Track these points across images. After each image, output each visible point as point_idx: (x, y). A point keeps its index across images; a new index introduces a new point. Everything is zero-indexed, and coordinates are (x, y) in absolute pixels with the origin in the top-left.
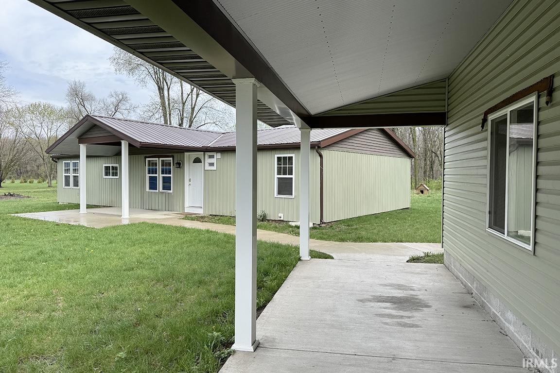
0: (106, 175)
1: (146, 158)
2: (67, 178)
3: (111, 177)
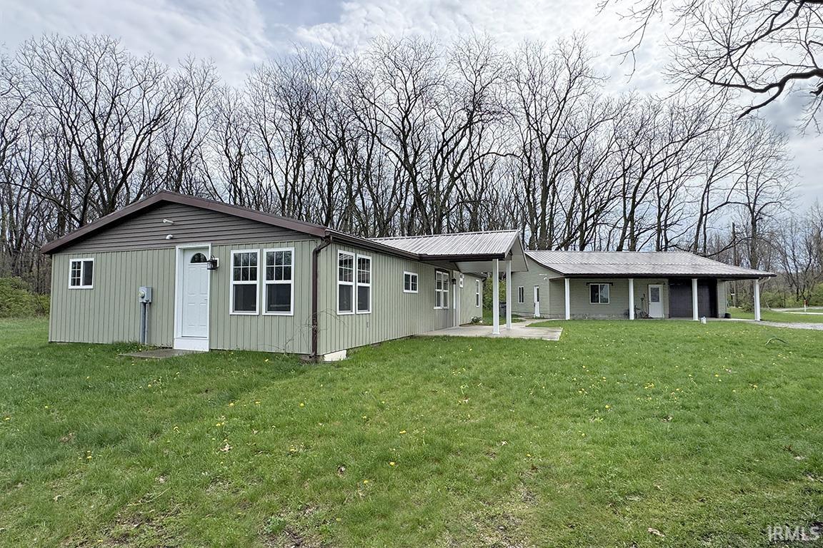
0: (407, 288)
1: (436, 270)
2: (345, 291)
3: (411, 291)
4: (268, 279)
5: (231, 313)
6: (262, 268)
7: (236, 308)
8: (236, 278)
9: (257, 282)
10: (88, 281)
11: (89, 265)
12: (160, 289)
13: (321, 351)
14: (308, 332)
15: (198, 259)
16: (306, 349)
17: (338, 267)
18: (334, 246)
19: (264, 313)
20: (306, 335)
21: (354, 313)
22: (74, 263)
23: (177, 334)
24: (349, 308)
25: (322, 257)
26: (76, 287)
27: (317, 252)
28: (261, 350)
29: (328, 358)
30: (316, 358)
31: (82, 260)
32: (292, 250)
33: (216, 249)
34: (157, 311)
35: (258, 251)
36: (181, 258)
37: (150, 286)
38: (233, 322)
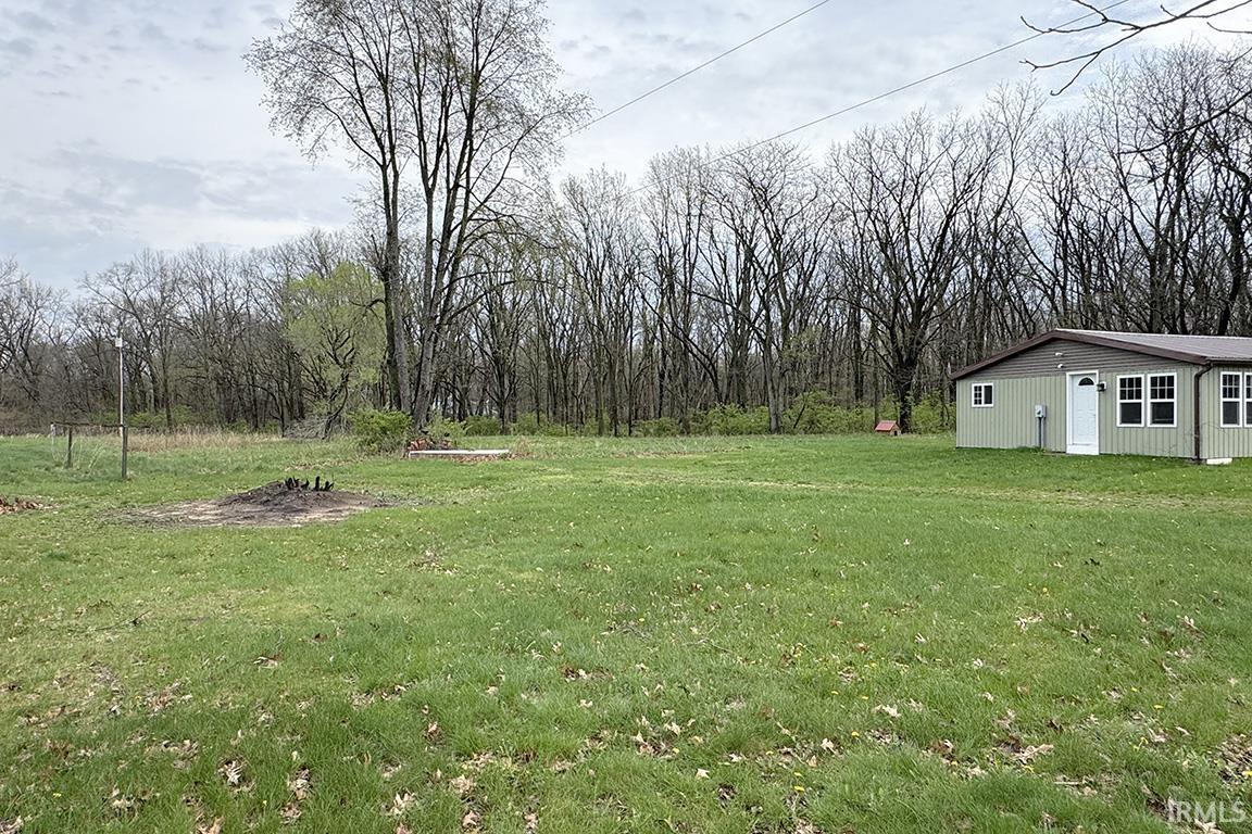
4: (1152, 398)
5: (1118, 425)
6: (1146, 388)
7: (1123, 421)
8: (1122, 397)
9: (1142, 401)
10: (988, 401)
11: (989, 389)
12: (1053, 407)
13: (1204, 455)
14: (1191, 441)
15: (1086, 382)
16: (1190, 453)
17: (1222, 386)
18: (1216, 369)
19: (1149, 425)
20: (1189, 443)
21: (1241, 426)
22: (976, 388)
23: (1069, 441)
24: (1235, 421)
25: (1204, 381)
26: (978, 406)
27: (1198, 377)
28: (1146, 454)
29: (1210, 462)
30: (1199, 461)
31: (983, 385)
32: (1175, 374)
33: (1103, 375)
34: (1050, 423)
35: (1142, 376)
36: (1071, 382)
37: (1044, 403)
38: (1121, 433)
